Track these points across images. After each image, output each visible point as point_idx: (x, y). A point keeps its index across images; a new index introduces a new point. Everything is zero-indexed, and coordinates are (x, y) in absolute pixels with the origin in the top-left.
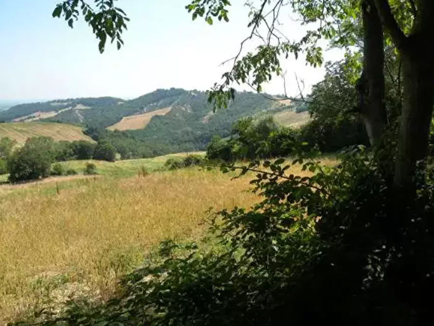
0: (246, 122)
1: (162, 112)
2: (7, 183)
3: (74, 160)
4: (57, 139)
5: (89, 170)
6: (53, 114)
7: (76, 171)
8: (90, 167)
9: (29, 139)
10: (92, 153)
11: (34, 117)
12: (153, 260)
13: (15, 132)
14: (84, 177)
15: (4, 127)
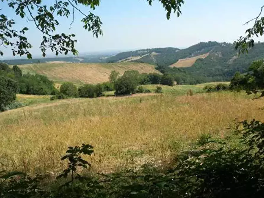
0: (258, 63)
1: (203, 57)
2: (114, 95)
3: (150, 84)
4: (141, 72)
5: (158, 90)
6: (139, 58)
7: (151, 91)
8: (159, 88)
9: (126, 72)
10: (160, 80)
11: (129, 59)
12: (193, 147)
13: (118, 68)
14: (155, 94)
15: (113, 65)
